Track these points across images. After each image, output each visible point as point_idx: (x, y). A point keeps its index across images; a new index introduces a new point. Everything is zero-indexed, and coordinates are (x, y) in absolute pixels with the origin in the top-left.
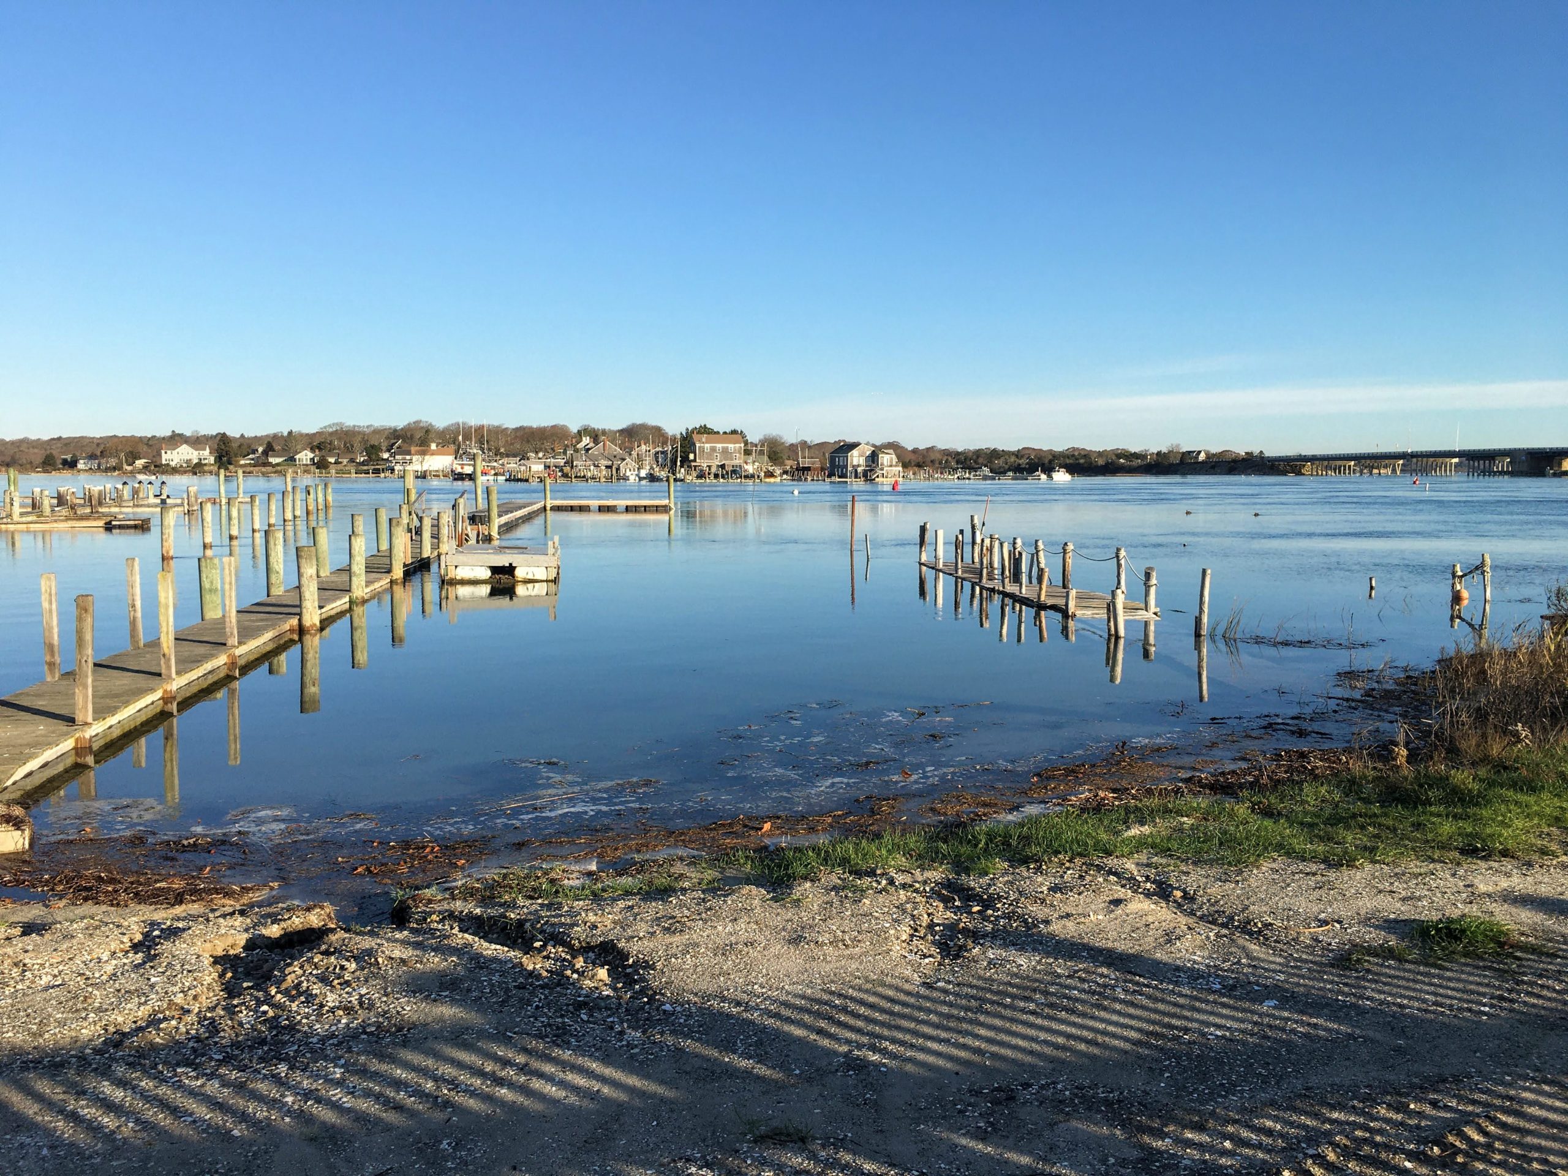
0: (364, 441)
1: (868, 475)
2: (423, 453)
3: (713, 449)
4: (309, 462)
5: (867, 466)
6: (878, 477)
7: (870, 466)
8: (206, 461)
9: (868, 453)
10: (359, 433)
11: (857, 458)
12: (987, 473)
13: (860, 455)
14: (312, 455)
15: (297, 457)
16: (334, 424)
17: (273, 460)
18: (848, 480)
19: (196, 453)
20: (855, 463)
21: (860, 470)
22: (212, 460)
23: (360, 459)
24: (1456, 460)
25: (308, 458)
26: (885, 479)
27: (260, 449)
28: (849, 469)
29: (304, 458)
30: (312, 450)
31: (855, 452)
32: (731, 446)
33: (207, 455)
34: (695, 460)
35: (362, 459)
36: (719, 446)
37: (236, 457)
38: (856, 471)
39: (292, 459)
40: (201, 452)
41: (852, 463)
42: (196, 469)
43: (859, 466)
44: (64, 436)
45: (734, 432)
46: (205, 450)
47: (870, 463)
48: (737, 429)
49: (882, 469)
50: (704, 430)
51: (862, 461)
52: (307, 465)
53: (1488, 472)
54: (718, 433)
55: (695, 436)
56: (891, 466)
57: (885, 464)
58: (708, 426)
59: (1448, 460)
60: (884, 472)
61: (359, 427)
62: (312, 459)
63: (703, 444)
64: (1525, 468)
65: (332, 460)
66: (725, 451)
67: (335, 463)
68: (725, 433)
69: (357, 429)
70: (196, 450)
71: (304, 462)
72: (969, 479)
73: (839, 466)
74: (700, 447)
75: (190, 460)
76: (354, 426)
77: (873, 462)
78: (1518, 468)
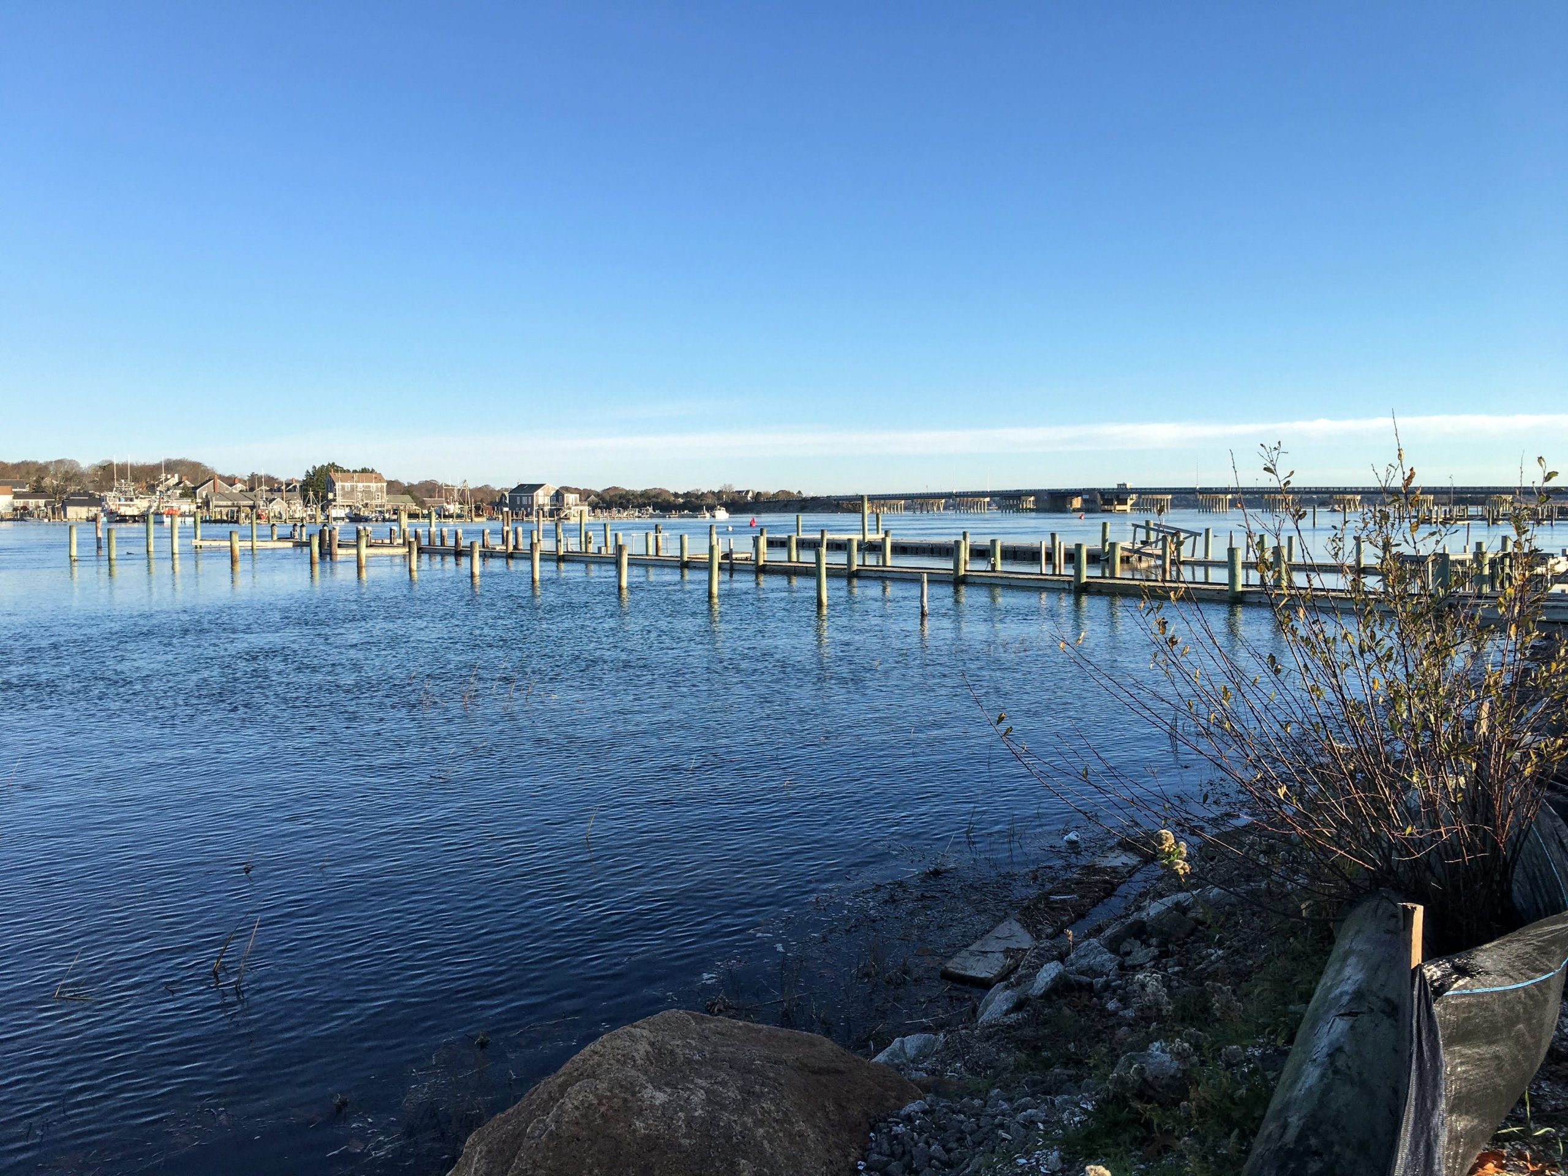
1: (555, 514)
3: (354, 489)
5: (553, 506)
7: (555, 505)
9: (553, 493)
11: (542, 498)
12: (652, 512)
13: (546, 495)
20: (540, 502)
21: (546, 509)
24: (987, 499)
28: (535, 508)
31: (540, 492)
32: (371, 485)
34: (335, 500)
36: (357, 485)
38: (542, 510)
41: (537, 502)
43: (544, 505)
47: (556, 503)
48: (367, 467)
49: (568, 509)
51: (547, 500)
53: (1019, 510)
55: (327, 474)
56: (576, 506)
57: (570, 503)
58: (337, 464)
59: (982, 499)
60: (570, 512)
64: (1047, 506)
73: (521, 506)
74: (340, 486)
77: (557, 500)
78: (1041, 505)
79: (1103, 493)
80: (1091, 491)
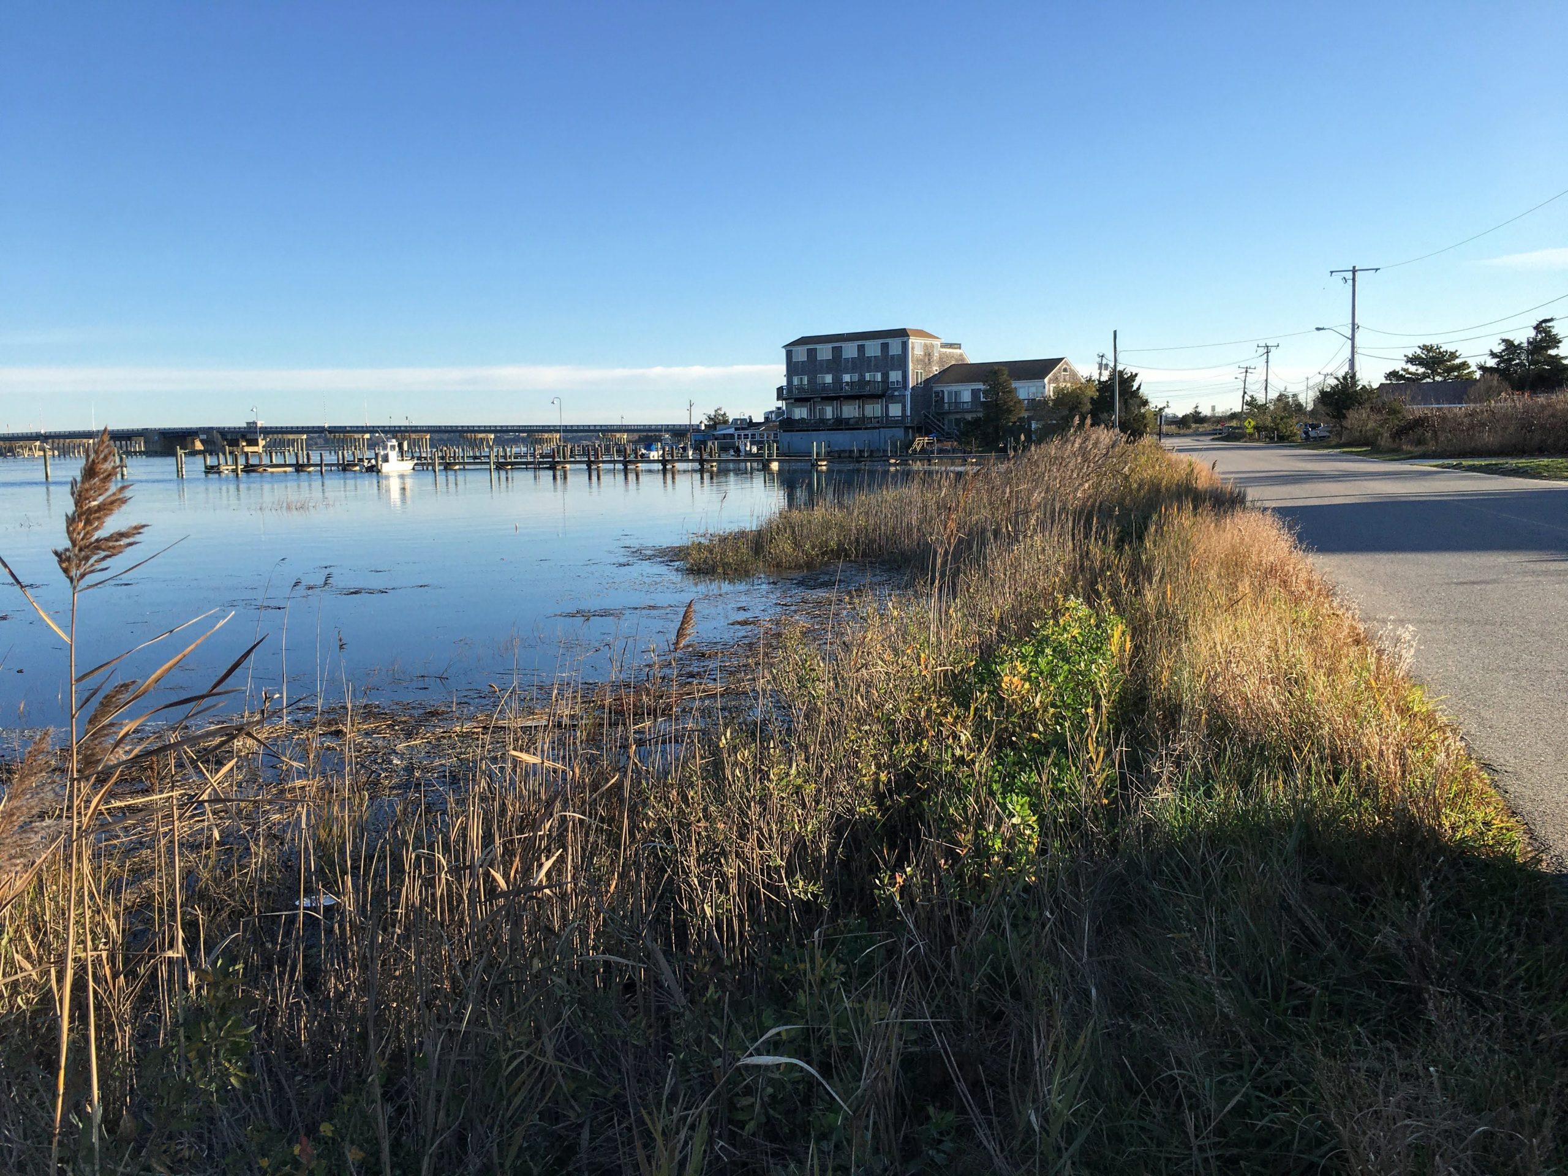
64: (158, 448)
78: (152, 448)
79: (223, 433)
80: (208, 431)
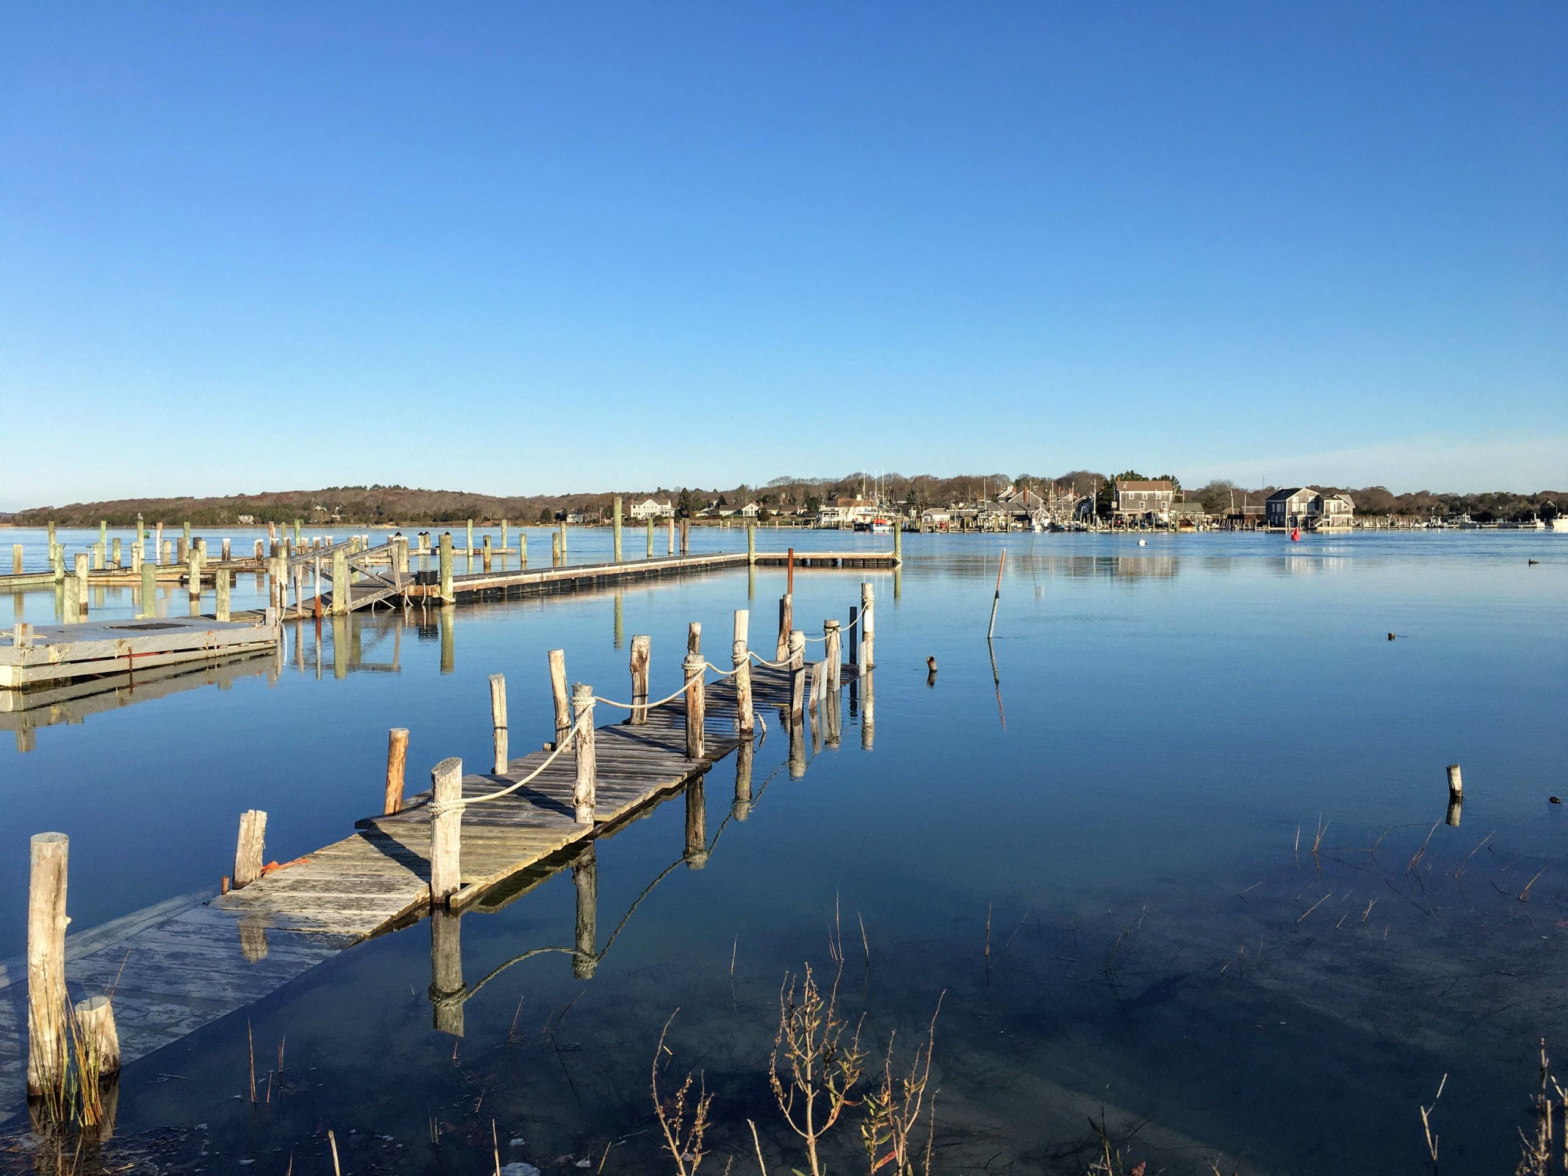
0: (807, 495)
1: (1309, 524)
2: (848, 504)
3: (1139, 497)
4: (754, 515)
5: (1308, 513)
6: (1321, 525)
8: (668, 515)
9: (1311, 499)
10: (802, 485)
11: (1297, 505)
12: (1466, 521)
13: (1301, 501)
14: (756, 508)
15: (744, 510)
16: (781, 478)
17: (723, 513)
18: (1286, 529)
19: (659, 507)
20: (1295, 509)
21: (1300, 517)
22: (673, 514)
23: (800, 511)
25: (754, 510)
26: (1330, 528)
27: (715, 503)
28: (1287, 517)
29: (750, 510)
30: (758, 503)
31: (1294, 498)
32: (1158, 493)
33: (669, 508)
34: (1118, 509)
35: (802, 511)
36: (1145, 493)
37: (693, 510)
38: (1296, 518)
39: (740, 512)
40: (664, 506)
41: (1290, 509)
42: (659, 520)
43: (1299, 513)
44: (572, 494)
45: (1165, 478)
46: (667, 504)
47: (1314, 510)
48: (1168, 474)
49: (1327, 517)
50: (1132, 477)
51: (1303, 507)
52: (751, 517)
54: (1146, 479)
55: (1118, 483)
56: (1339, 513)
57: (1332, 510)
58: (1136, 472)
60: (1330, 520)
61: (803, 480)
62: (757, 512)
63: (1127, 492)
65: (774, 512)
66: (1152, 499)
67: (777, 515)
68: (1155, 479)
69: (801, 482)
70: (659, 504)
71: (750, 515)
72: (1441, 527)
73: (1276, 513)
74: (1123, 495)
75: (654, 513)
76: (799, 480)
77: (1317, 508)
